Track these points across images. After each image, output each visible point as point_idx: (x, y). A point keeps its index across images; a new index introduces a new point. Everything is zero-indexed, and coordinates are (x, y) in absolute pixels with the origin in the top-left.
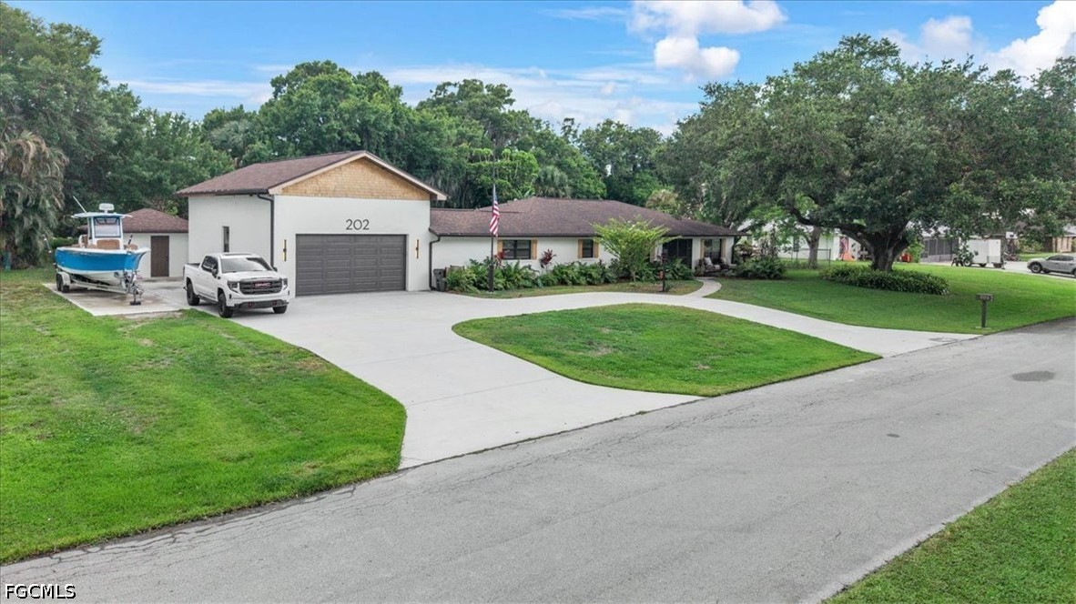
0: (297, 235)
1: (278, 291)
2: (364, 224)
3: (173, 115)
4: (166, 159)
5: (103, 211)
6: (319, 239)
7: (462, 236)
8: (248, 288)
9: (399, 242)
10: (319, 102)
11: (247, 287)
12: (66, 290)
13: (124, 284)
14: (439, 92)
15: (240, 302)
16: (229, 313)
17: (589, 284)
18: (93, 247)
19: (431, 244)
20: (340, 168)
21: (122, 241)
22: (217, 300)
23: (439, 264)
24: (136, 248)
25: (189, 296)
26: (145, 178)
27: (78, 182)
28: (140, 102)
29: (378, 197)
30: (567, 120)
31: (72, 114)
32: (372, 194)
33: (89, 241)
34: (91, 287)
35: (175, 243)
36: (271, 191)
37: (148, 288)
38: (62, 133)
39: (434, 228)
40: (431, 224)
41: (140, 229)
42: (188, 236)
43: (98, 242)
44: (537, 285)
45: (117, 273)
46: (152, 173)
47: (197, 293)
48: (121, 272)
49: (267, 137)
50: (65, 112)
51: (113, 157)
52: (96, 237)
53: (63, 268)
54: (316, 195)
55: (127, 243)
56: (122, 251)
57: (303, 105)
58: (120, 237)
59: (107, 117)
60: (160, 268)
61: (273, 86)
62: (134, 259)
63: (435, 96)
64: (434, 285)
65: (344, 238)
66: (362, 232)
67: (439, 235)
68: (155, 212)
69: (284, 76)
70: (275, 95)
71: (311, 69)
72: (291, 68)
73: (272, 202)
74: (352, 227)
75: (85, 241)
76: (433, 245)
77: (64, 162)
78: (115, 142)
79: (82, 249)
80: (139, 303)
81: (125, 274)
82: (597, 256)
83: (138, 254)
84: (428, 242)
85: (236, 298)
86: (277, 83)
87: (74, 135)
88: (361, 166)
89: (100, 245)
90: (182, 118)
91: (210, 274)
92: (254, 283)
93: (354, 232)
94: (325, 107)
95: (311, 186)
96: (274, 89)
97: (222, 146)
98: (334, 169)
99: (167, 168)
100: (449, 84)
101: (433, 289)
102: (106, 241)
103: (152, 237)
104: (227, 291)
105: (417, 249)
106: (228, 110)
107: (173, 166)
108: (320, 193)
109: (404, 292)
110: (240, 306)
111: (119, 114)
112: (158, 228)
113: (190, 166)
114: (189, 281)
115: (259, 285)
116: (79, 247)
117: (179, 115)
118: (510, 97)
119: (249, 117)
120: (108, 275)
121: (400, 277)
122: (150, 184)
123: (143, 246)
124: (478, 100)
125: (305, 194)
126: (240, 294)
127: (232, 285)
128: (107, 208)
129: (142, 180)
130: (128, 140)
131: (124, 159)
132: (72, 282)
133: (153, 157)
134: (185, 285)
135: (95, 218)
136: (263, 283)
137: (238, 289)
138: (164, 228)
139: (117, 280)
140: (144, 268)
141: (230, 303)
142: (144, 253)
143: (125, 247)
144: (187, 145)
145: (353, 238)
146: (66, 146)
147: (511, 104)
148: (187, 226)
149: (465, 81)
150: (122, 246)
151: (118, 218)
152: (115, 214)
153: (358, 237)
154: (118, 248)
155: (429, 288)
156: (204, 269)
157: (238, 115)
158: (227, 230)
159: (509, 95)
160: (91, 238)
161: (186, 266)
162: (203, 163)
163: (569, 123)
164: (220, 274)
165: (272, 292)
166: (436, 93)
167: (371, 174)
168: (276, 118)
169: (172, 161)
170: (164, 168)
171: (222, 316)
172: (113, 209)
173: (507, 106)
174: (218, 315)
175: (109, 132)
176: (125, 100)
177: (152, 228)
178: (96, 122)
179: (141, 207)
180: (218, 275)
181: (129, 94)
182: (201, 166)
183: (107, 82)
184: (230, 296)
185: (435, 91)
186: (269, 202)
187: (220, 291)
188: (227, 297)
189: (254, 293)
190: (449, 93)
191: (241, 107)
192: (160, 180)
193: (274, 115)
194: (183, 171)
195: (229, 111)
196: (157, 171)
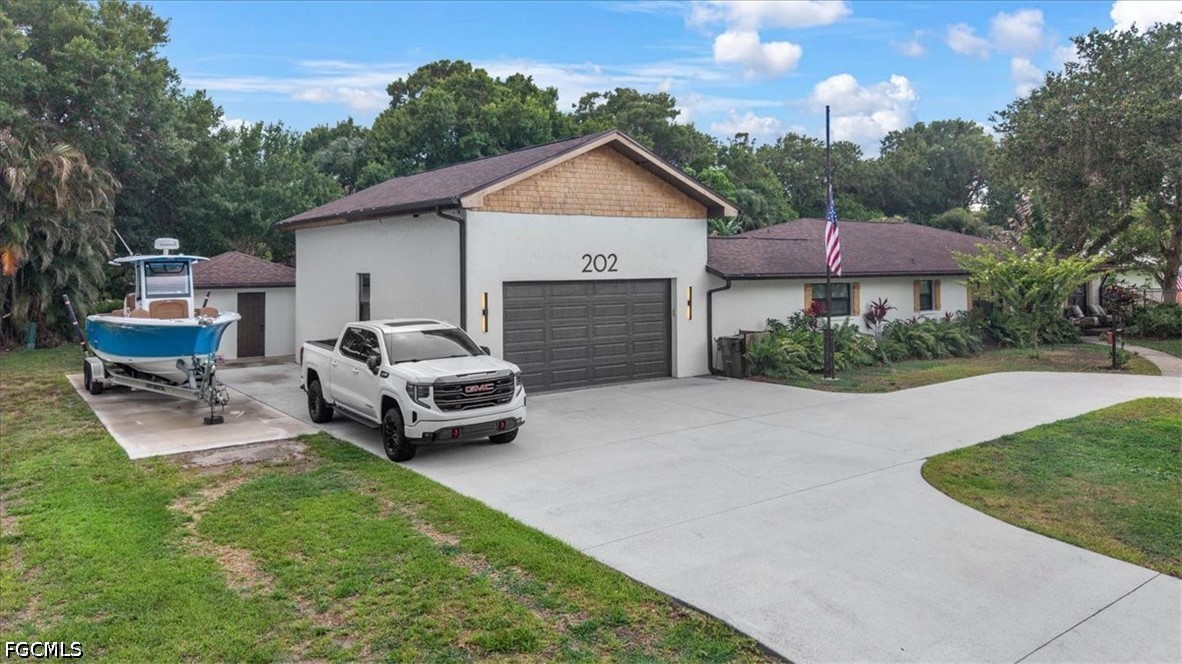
0: (504, 283)
1: (508, 401)
2: (610, 262)
3: (266, 125)
4: (255, 186)
5: (161, 252)
6: (538, 290)
7: (762, 278)
8: (453, 398)
9: (658, 292)
10: (453, 106)
11: (450, 394)
12: (98, 389)
13: (193, 383)
14: (584, 106)
15: (433, 428)
16: (406, 450)
17: (956, 355)
18: (142, 314)
19: (709, 294)
20: (572, 161)
21: (192, 303)
22: (379, 420)
23: (725, 328)
24: (215, 314)
25: (312, 405)
26: (228, 210)
27: (138, 221)
28: (222, 114)
29: (630, 215)
30: (739, 135)
31: (127, 120)
32: (621, 210)
33: (137, 304)
34: (137, 385)
35: (274, 303)
36: (466, 202)
37: (233, 382)
38: (112, 148)
39: (714, 266)
40: (710, 259)
41: (222, 282)
42: (295, 291)
43: (151, 304)
44: (881, 359)
45: (181, 362)
46: (236, 204)
47: (329, 400)
48: (188, 360)
49: (385, 156)
50: (117, 117)
51: (185, 184)
52: (148, 297)
53: (97, 352)
54: (535, 211)
55: (200, 307)
56: (191, 321)
57: (434, 110)
58: (188, 295)
59: (177, 128)
60: (252, 344)
61: (390, 94)
62: (213, 334)
63: (578, 111)
64: (718, 365)
65: (577, 287)
66: (606, 275)
67: (723, 277)
68: (243, 257)
69: (405, 80)
70: (393, 104)
71: (437, 70)
72: (413, 71)
73: (463, 224)
74: (591, 267)
75: (132, 306)
76: (713, 294)
77: (114, 187)
78: (187, 161)
79: (126, 320)
80: (220, 421)
81: (196, 363)
82: (938, 308)
83: (219, 325)
84: (707, 290)
85: (425, 419)
86: (395, 89)
87: (130, 151)
88: (604, 159)
89: (155, 311)
90: (278, 130)
91: (364, 366)
92: (463, 386)
93: (594, 276)
94: (462, 113)
95: (525, 196)
96: (391, 98)
97: (328, 168)
98: (562, 164)
99: (257, 197)
100: (596, 95)
101: (714, 372)
102: (164, 304)
103: (239, 294)
104: (408, 405)
105: (690, 303)
106: (333, 125)
107: (266, 194)
108: (541, 206)
109: (667, 382)
110: (435, 435)
111: (193, 125)
112: (249, 281)
113: (288, 194)
114: (313, 375)
115: (472, 389)
116: (122, 315)
117: (275, 124)
118: (673, 109)
119: (361, 135)
120: (166, 365)
121: (662, 353)
122: (235, 220)
123: (227, 314)
124: (641, 109)
125: (516, 208)
126: (436, 412)
127: (417, 390)
128: (167, 245)
129: (224, 214)
130: (206, 162)
131: (200, 187)
132: (107, 375)
133: (238, 183)
134: (304, 381)
135: (146, 262)
136: (479, 384)
137: (430, 400)
138: (258, 280)
139: (180, 374)
140: (228, 347)
141: (413, 431)
142: (229, 323)
143: (198, 313)
144: (284, 166)
145: (590, 286)
146: (119, 167)
147: (674, 118)
148: (294, 276)
149: (617, 90)
150: (191, 312)
151: (186, 262)
152: (181, 256)
153: (598, 286)
154: (185, 315)
155: (708, 372)
156: (345, 353)
157: (346, 129)
158: (365, 281)
159: (673, 105)
160: (139, 298)
161: (306, 345)
162: (306, 190)
163: (742, 139)
164: (386, 365)
165: (496, 402)
166: (580, 107)
167: (619, 173)
168: (395, 131)
169: (263, 187)
170: (251, 196)
171: (393, 458)
172: (177, 247)
173: (669, 120)
174: (384, 456)
175: (181, 146)
176: (203, 110)
177: (240, 281)
178: (161, 132)
179: (222, 251)
180: (381, 368)
181: (208, 102)
182: (304, 194)
183: (177, 78)
184: (415, 415)
185: (578, 105)
186: (457, 224)
187: (389, 403)
188: (408, 419)
189: (463, 407)
190: (595, 107)
191: (351, 121)
192: (248, 214)
193: (392, 126)
194: (279, 200)
195: (335, 126)
196: (244, 201)
